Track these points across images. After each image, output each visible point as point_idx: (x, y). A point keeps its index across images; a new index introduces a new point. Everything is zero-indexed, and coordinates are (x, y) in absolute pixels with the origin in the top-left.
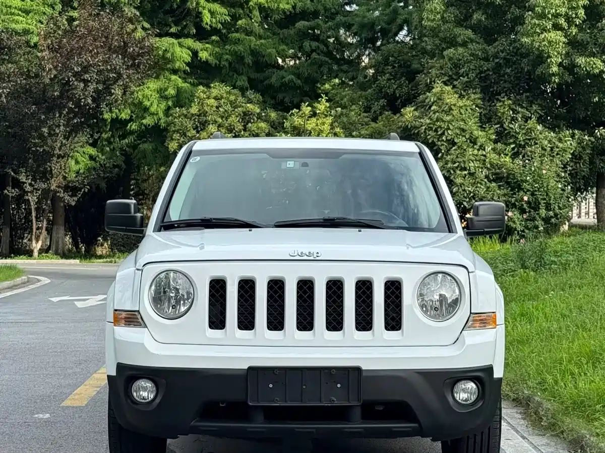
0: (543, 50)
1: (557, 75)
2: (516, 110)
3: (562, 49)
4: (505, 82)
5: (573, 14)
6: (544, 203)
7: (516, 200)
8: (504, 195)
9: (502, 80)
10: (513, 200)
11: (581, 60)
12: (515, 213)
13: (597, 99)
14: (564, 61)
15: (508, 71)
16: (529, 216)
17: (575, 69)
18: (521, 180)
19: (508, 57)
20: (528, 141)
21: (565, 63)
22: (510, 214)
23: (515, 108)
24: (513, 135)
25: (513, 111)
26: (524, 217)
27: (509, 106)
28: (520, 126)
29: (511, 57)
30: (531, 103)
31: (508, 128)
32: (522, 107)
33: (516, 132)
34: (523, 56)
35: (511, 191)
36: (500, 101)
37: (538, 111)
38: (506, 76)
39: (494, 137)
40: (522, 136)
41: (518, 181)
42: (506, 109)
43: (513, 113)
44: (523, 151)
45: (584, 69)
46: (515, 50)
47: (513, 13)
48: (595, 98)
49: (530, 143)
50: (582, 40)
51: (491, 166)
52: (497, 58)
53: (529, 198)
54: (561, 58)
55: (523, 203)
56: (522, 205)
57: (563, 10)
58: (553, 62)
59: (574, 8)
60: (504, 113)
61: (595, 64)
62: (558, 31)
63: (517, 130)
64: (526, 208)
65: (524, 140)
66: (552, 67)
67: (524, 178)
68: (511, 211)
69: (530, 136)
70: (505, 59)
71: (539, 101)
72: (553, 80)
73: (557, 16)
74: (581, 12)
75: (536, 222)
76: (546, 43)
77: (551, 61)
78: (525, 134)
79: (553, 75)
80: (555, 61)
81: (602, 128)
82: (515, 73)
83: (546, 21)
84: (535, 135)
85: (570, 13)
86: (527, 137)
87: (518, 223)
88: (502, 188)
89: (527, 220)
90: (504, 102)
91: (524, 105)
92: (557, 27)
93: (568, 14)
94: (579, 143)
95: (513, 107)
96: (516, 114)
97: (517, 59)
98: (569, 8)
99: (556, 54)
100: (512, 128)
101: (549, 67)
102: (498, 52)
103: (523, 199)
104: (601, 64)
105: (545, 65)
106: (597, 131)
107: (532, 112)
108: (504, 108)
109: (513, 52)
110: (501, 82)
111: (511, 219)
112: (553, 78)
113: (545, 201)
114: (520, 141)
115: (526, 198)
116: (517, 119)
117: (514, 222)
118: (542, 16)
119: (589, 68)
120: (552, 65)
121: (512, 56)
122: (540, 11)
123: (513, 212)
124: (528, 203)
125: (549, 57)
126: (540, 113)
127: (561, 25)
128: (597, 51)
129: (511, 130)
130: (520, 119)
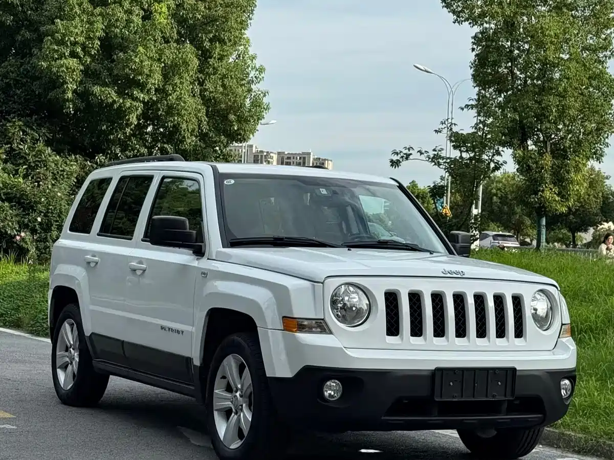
0: (61, 76)
1: (71, 102)
2: (26, 131)
3: (78, 76)
4: (14, 102)
5: (89, 43)
6: (57, 225)
7: (29, 221)
8: (17, 215)
9: (11, 101)
10: (26, 220)
11: (97, 89)
12: (28, 233)
13: (104, 127)
14: (79, 88)
15: (18, 92)
16: (39, 237)
17: (90, 97)
18: (34, 201)
19: (18, 78)
20: (38, 163)
21: (80, 90)
22: (23, 234)
23: (25, 129)
24: (23, 156)
25: (24, 132)
26: (35, 238)
27: (20, 127)
28: (29, 148)
29: (21, 79)
30: (40, 125)
31: (17, 149)
32: (32, 129)
33: (25, 153)
34: (35, 78)
35: (23, 211)
36: (10, 122)
37: (47, 134)
38: (16, 97)
39: (5, 156)
40: (32, 157)
41: (31, 202)
42: (17, 130)
43: (23, 134)
44: (32, 172)
45: (99, 98)
46: (25, 73)
47: (23, 36)
48: (104, 126)
49: (40, 165)
50: (95, 69)
51: (3, 186)
52: (7, 79)
53: (42, 220)
54: (76, 85)
55: (36, 224)
56: (35, 226)
57: (81, 39)
58: (69, 89)
59: (92, 38)
60: (14, 134)
61: (109, 94)
62: (74, 58)
63: (27, 151)
64: (39, 229)
65: (34, 162)
66: (67, 93)
67: (38, 199)
68: (23, 231)
69: (40, 158)
70: (15, 80)
71: (48, 125)
72: (67, 106)
73: (75, 44)
74: (97, 42)
75: (48, 243)
76: (64, 69)
77: (67, 87)
78: (34, 155)
79: (68, 100)
80: (71, 87)
81: (101, 155)
82: (25, 95)
83: (64, 48)
84: (45, 157)
85: (87, 43)
86: (37, 159)
87: (29, 243)
88: (14, 208)
89: (37, 241)
90: (14, 122)
91: (34, 127)
92: (73, 55)
93: (84, 44)
94: (82, 169)
95: (23, 128)
96: (26, 135)
97: (27, 81)
98: (86, 38)
99: (71, 80)
100: (22, 149)
101: (64, 92)
102: (8, 73)
103: (37, 220)
104: (115, 95)
105: (60, 90)
106: (97, 157)
107: (41, 134)
108: (15, 128)
109: (23, 73)
110: (11, 103)
111: (23, 239)
112: (67, 103)
113: (58, 223)
114: (31, 162)
115: (39, 219)
116: (26, 141)
117: (26, 243)
118: (61, 43)
119: (104, 97)
120: (68, 90)
121: (21, 77)
122: (60, 38)
123: (25, 232)
124: (40, 224)
125: (65, 82)
126: (49, 136)
127: (77, 53)
128: (109, 81)
129: (21, 151)
130: (29, 141)
